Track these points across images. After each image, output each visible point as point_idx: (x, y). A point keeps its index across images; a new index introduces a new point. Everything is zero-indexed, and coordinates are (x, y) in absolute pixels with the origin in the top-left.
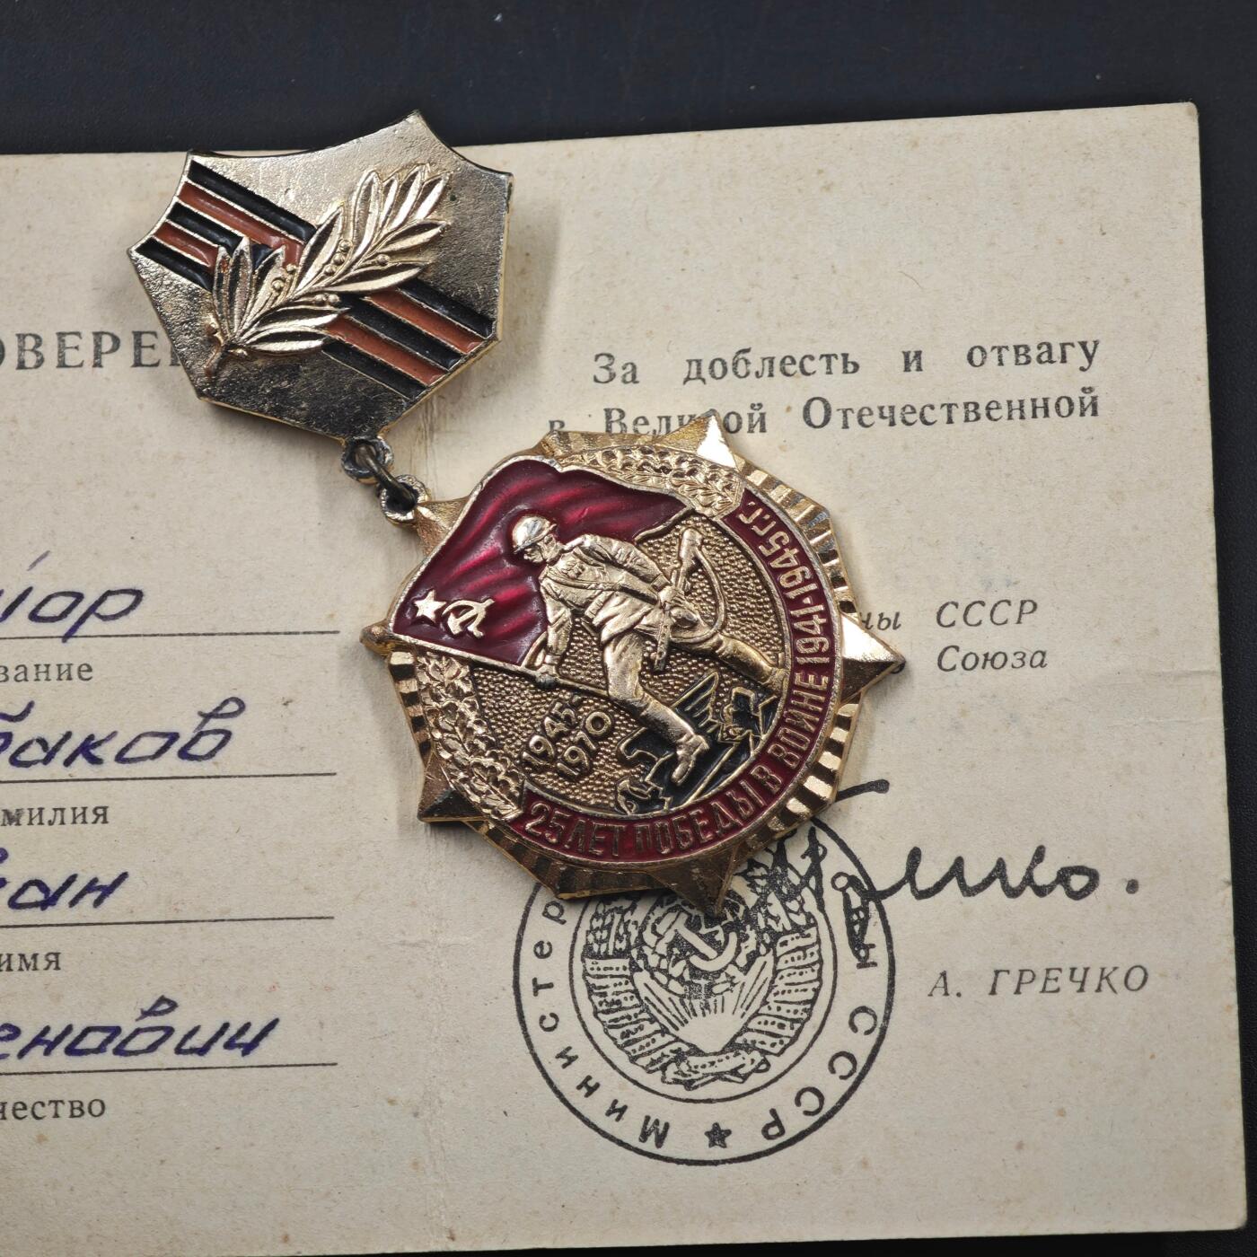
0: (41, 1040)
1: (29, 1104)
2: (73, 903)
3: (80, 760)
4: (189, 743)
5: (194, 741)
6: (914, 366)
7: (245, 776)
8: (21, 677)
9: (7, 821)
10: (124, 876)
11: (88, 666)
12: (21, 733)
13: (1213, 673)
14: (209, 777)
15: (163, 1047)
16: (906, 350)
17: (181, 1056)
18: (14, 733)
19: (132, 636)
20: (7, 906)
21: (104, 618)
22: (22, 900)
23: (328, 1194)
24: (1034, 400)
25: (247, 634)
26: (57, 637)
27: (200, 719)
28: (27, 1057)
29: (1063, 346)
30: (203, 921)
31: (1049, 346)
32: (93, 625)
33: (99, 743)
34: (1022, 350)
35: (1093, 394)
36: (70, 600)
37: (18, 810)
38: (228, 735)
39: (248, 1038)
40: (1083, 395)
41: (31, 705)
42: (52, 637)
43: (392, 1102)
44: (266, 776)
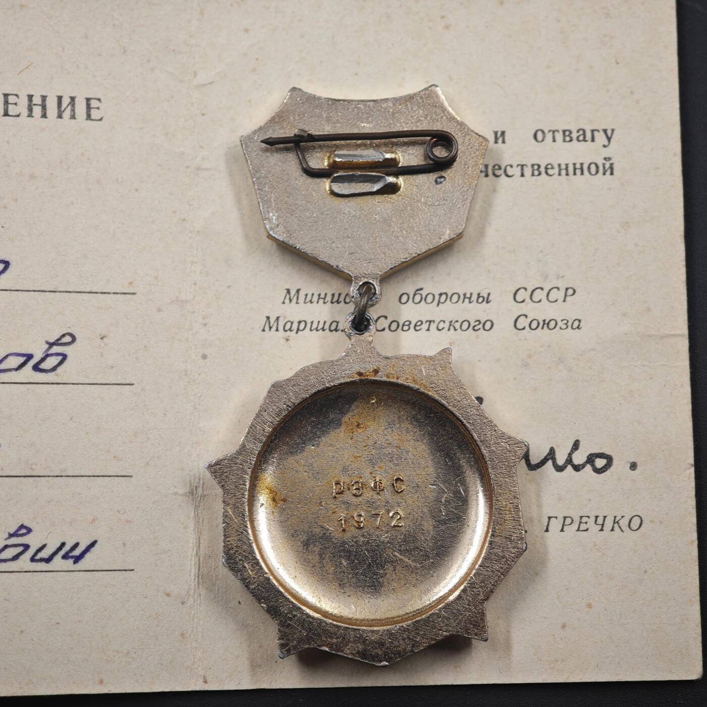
4: (40, 361)
5: (43, 360)
6: (500, 140)
7: (76, 384)
13: (683, 336)
14: (52, 384)
15: (22, 557)
16: (496, 130)
17: (34, 563)
19: (2, 290)
23: (128, 653)
24: (574, 164)
25: (77, 292)
27: (47, 346)
29: (593, 131)
30: (49, 476)
31: (584, 131)
34: (567, 133)
35: (611, 162)
38: (65, 357)
39: (77, 552)
40: (604, 162)
43: (168, 595)
44: (89, 384)
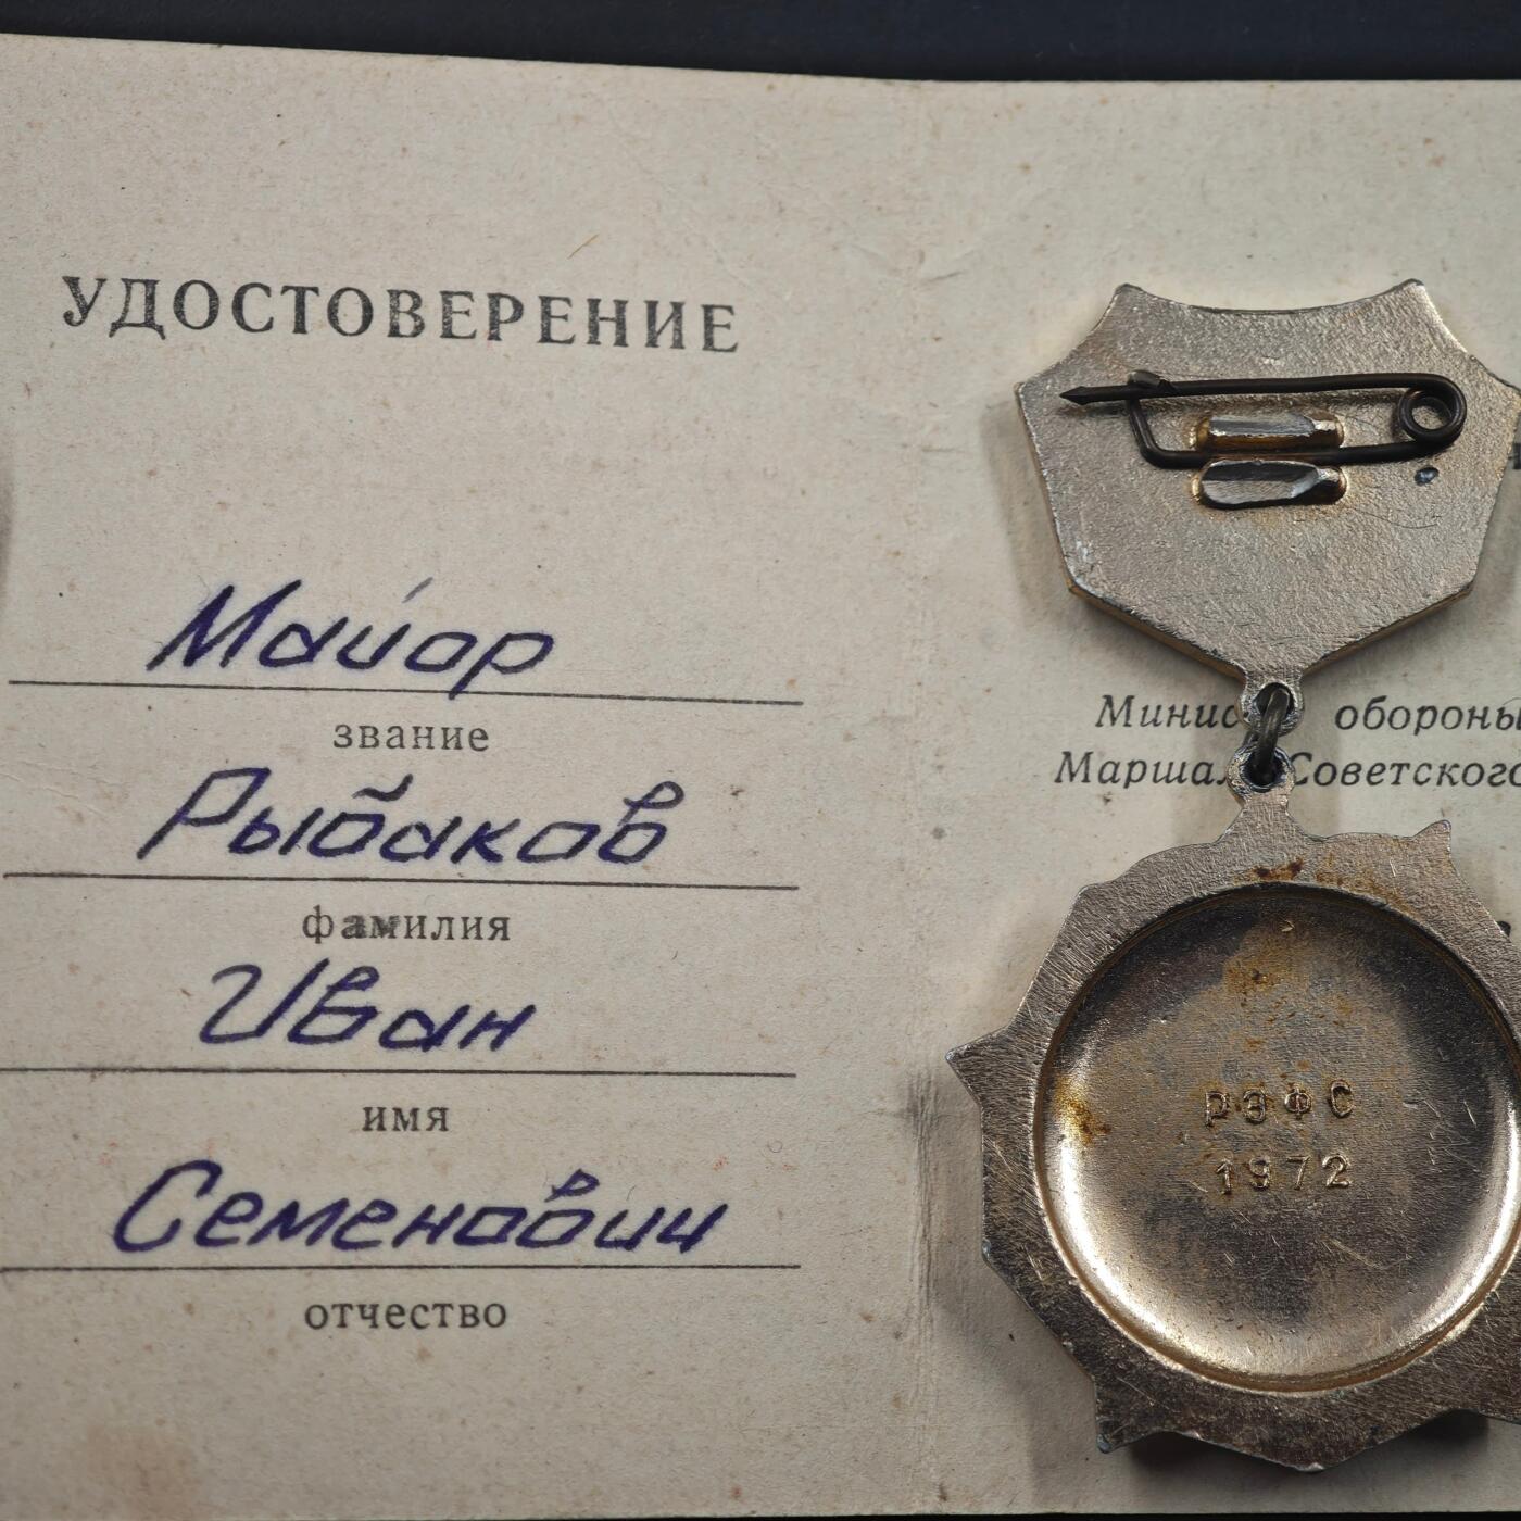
0: (423, 1224)
1: (408, 1307)
2: (464, 1043)
3: (473, 854)
4: (612, 839)
5: (619, 837)
7: (684, 886)
8: (395, 742)
9: (377, 932)
10: (530, 1010)
11: (482, 731)
12: (397, 815)
14: (638, 885)
15: (580, 1237)
17: (603, 1249)
18: (386, 815)
19: (539, 695)
20: (378, 1044)
21: (503, 670)
22: (398, 1036)
23: (789, 1436)
25: (686, 700)
26: (442, 692)
27: (626, 809)
28: (404, 1246)
30: (631, 1073)
32: (487, 678)
33: (498, 834)
36: (459, 644)
37: (391, 918)
38: (661, 831)
39: (688, 1228)
41: (408, 780)
42: (435, 692)
43: (868, 1318)
44: (710, 887)
